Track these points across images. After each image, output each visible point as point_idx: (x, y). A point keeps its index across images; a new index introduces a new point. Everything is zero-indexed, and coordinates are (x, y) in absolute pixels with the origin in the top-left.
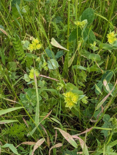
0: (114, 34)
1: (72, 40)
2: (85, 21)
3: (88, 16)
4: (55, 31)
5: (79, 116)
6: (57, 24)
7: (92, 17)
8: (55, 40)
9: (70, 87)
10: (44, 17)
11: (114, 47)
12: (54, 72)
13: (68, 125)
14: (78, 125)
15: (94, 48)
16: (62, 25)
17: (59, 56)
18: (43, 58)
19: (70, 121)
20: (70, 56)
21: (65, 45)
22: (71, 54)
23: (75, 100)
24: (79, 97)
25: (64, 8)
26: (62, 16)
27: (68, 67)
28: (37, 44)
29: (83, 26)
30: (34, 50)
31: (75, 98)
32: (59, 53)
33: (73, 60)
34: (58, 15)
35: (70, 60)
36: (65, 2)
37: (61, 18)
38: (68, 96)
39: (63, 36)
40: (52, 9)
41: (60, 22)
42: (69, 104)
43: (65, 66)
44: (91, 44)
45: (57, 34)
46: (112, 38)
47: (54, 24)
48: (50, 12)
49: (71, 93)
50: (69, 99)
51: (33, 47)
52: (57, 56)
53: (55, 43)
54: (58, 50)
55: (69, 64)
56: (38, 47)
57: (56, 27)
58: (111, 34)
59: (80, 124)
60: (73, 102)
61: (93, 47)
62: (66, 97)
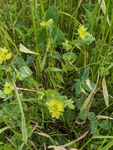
0: (84, 28)
1: (40, 43)
2: (51, 21)
3: (52, 14)
4: (19, 37)
5: (63, 120)
6: (20, 29)
7: (56, 16)
8: (23, 46)
9: (51, 93)
10: (5, 24)
11: (87, 42)
12: (28, 80)
13: (53, 132)
14: (62, 128)
15: (67, 47)
16: (25, 29)
17: (30, 61)
18: (14, 67)
19: (53, 125)
20: (40, 59)
21: (32, 49)
22: (41, 58)
23: (61, 108)
24: (65, 103)
25: (24, 12)
26: (24, 20)
27: (41, 71)
28: (6, 54)
29: (49, 27)
30: (4, 61)
31: (60, 105)
32: (29, 58)
33: (44, 63)
34: (20, 20)
35: (42, 64)
36: (24, 5)
37: (23, 23)
38: (51, 104)
39: (29, 40)
40: (12, 14)
41: (23, 26)
42: (55, 114)
43: (38, 71)
44: (63, 44)
45: (22, 39)
46: (83, 33)
47: (17, 30)
48: (11, 18)
49: (55, 100)
50: (54, 108)
51: (2, 58)
52: (28, 62)
53: (23, 49)
54: (28, 56)
55: (41, 68)
56: (8, 56)
57: (20, 32)
58: (82, 29)
59: (65, 127)
60: (59, 110)
61: (66, 45)
62: (51, 106)
